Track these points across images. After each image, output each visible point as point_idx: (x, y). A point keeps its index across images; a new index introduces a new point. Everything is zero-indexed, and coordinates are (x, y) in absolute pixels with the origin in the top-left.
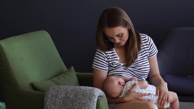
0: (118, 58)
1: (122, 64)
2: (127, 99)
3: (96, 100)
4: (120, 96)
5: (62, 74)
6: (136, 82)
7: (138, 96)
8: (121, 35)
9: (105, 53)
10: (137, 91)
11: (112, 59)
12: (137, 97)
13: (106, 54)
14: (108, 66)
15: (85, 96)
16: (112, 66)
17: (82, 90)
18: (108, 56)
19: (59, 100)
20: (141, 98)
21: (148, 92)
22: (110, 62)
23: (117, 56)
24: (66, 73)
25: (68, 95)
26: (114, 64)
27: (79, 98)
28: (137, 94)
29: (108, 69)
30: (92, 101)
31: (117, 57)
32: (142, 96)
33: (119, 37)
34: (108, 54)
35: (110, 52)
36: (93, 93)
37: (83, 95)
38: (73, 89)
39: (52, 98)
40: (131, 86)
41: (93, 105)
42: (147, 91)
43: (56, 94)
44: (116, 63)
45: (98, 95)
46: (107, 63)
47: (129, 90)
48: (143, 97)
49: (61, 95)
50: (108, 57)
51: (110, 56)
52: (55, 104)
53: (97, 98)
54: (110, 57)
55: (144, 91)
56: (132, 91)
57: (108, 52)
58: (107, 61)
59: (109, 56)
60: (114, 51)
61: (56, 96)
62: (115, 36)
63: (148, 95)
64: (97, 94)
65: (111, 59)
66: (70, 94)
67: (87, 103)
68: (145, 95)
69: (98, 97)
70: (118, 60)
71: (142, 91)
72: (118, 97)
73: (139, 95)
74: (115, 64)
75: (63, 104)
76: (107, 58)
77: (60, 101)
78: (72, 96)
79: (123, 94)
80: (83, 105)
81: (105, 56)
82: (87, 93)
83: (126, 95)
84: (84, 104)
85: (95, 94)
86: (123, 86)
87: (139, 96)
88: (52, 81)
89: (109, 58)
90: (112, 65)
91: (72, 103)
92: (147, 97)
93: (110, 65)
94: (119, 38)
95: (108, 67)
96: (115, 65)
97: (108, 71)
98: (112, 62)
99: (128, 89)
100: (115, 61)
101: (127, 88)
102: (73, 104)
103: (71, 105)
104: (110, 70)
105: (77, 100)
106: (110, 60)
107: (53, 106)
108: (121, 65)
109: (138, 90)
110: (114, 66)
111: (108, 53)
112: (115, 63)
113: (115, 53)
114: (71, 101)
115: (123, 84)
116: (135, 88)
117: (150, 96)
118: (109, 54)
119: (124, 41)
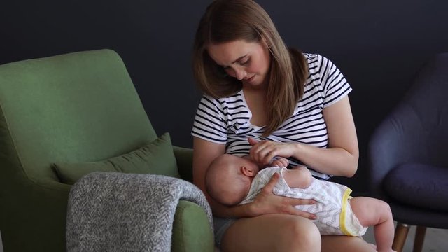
0: (249, 115)
1: (257, 129)
2: (255, 208)
3: (174, 206)
4: (243, 202)
5: (138, 148)
6: (280, 170)
7: (283, 202)
8: (246, 60)
9: (219, 102)
10: (281, 192)
11: (234, 116)
12: (280, 205)
13: (221, 103)
14: (224, 130)
15: (149, 197)
16: (234, 133)
17: (147, 183)
18: (224, 108)
19: (96, 205)
20: (291, 208)
21: (308, 197)
22: (230, 123)
23: (246, 109)
24: (148, 147)
25: (117, 193)
26: (238, 127)
27: (137, 201)
28: (281, 198)
29: (225, 139)
30: (163, 207)
31: (247, 112)
32: (294, 205)
33: (242, 64)
34: (225, 105)
35: (232, 99)
36: (168, 191)
37: (145, 194)
38: (129, 180)
39: (84, 199)
40: (268, 179)
41: (164, 218)
42: (307, 193)
43: (93, 189)
44: (242, 126)
45: (179, 195)
46: (223, 124)
47: (262, 188)
48: (298, 207)
49: (101, 193)
50: (225, 111)
51: (230, 109)
52: (87, 213)
53: (177, 201)
54: (231, 112)
55: (299, 194)
56: (269, 190)
57: (227, 100)
58: (222, 120)
59: (227, 107)
60: (239, 98)
61: (92, 194)
62: (233, 63)
63: (309, 204)
64: (178, 192)
65: (231, 115)
66: (120, 192)
67: (151, 213)
68: (301, 202)
69: (180, 199)
70: (248, 118)
71: (292, 192)
72: (236, 204)
73: (286, 200)
74: (241, 128)
75: (103, 212)
76: (223, 113)
77: (98, 205)
78: (122, 196)
79: (249, 197)
80: (144, 216)
81: (218, 109)
82: (155, 190)
83: (254, 198)
84: (146, 214)
85: (172, 193)
86: (252, 178)
87: (286, 203)
88: (108, 163)
89: (228, 113)
90: (233, 129)
91: (122, 211)
92: (306, 208)
93: (230, 130)
94: (242, 67)
95: (227, 134)
96: (242, 131)
97: (225, 143)
98: (234, 122)
99: (261, 186)
100: (240, 121)
101: (259, 183)
102: (124, 214)
103: (119, 215)
104: (231, 140)
105: (133, 205)
106: (230, 117)
107: (82, 218)
108: (253, 131)
109: (283, 189)
110: (237, 132)
111: (225, 102)
112: (241, 124)
113: (244, 103)
114: (119, 206)
115: (251, 174)
116: (278, 185)
117: (314, 206)
118: (228, 103)
119: (258, 74)
